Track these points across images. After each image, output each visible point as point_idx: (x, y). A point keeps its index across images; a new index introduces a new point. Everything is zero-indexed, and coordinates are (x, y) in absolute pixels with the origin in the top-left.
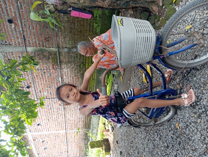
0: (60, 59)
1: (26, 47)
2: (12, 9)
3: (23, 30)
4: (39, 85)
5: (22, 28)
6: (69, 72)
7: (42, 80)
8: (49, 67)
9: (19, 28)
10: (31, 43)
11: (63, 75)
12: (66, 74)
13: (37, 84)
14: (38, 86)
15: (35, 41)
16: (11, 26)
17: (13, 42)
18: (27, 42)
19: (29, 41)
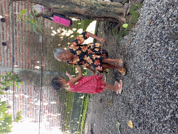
0: (42, 81)
1: (13, 68)
2: (8, 34)
3: (13, 52)
4: (18, 107)
5: (13, 50)
6: (49, 95)
7: (22, 101)
8: (31, 88)
9: (10, 51)
10: (19, 65)
11: (43, 98)
12: (46, 97)
13: (17, 105)
14: (17, 107)
15: (23, 63)
16: (4, 48)
17: (3, 63)
18: (15, 63)
19: (17, 62)
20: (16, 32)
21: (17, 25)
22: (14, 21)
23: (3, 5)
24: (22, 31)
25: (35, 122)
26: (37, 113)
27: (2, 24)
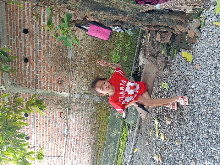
1: (35, 89)
3: (36, 70)
4: (40, 137)
5: (37, 68)
6: (77, 123)
7: (45, 130)
8: (56, 115)
9: (33, 68)
10: (42, 85)
11: (70, 127)
13: (38, 136)
14: (38, 138)
15: (47, 83)
16: (25, 65)
17: (24, 83)
18: (38, 83)
19: (40, 82)
20: (40, 46)
21: (42, 37)
22: (38, 33)
23: (26, 13)
24: (48, 45)
25: (60, 157)
26: (62, 145)
27: (24, 36)
